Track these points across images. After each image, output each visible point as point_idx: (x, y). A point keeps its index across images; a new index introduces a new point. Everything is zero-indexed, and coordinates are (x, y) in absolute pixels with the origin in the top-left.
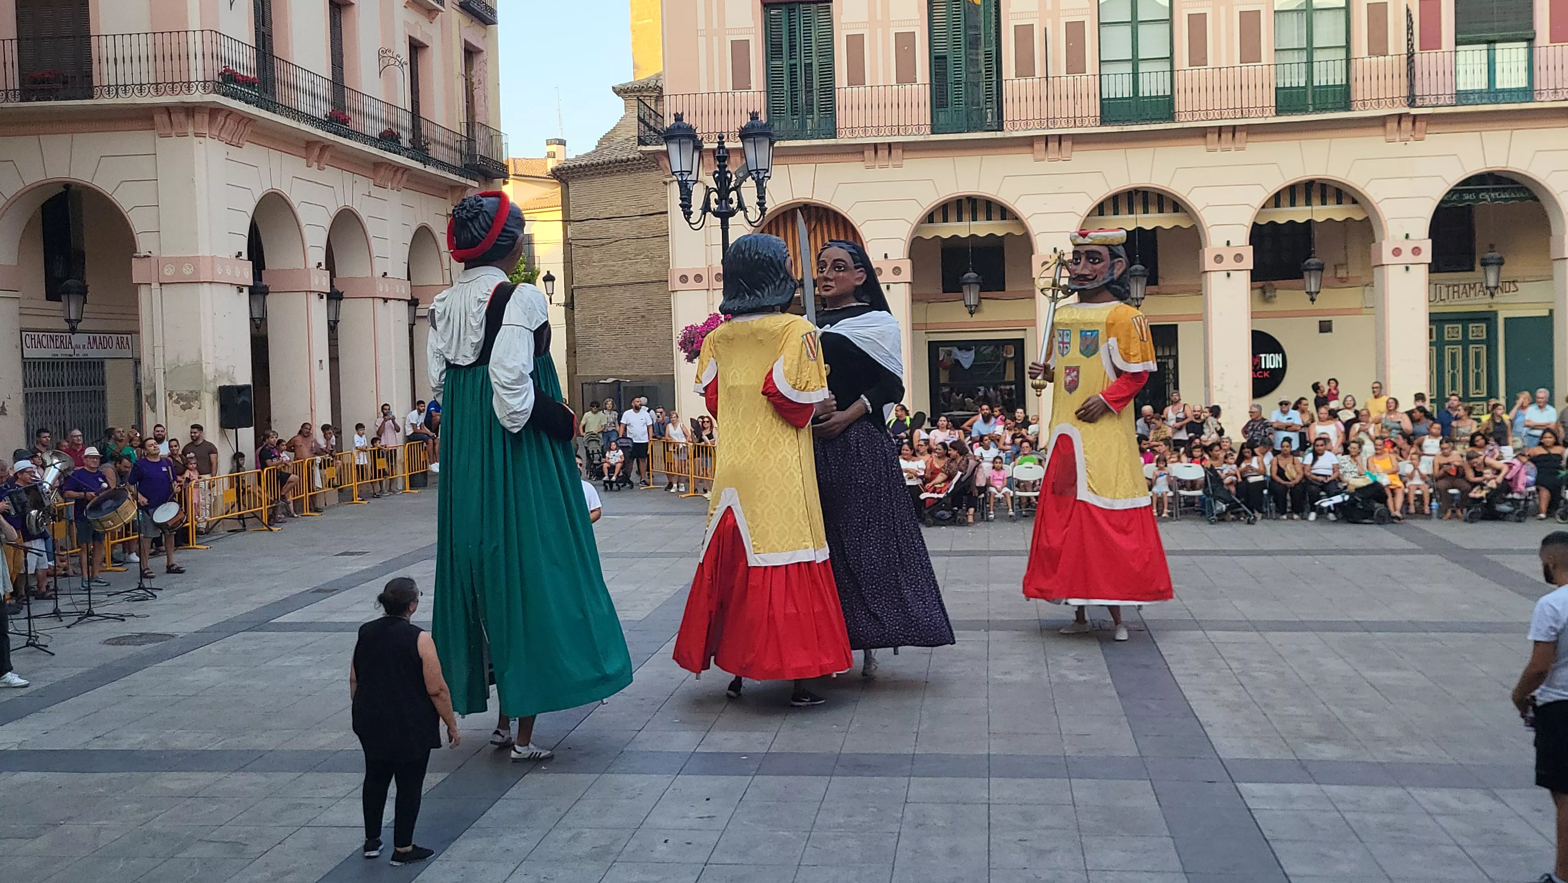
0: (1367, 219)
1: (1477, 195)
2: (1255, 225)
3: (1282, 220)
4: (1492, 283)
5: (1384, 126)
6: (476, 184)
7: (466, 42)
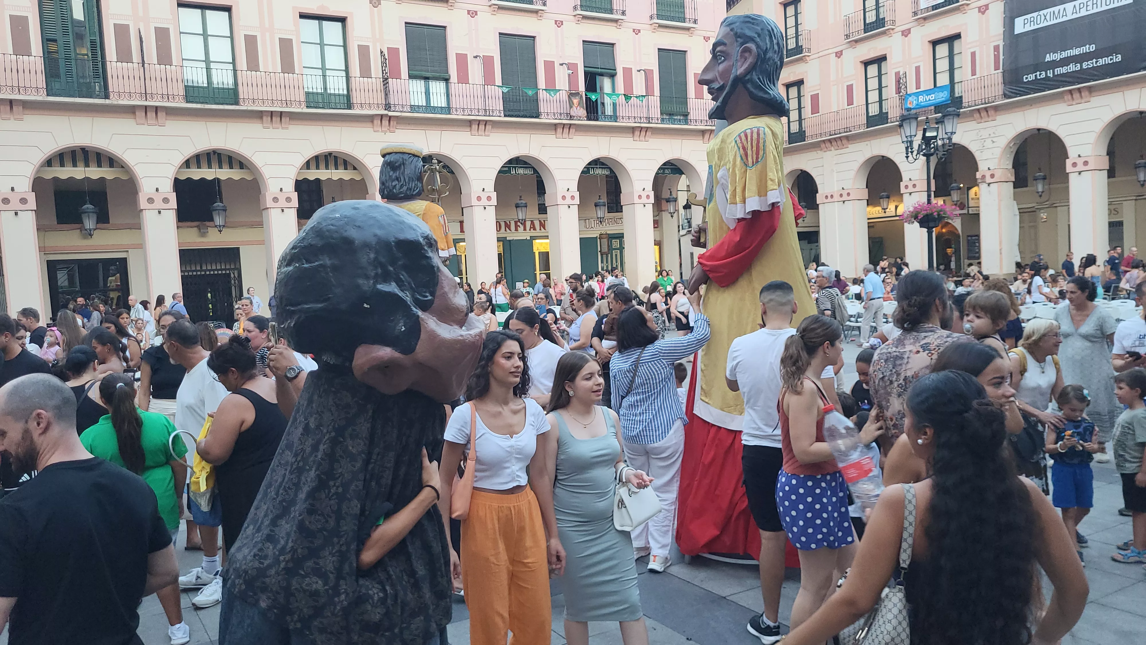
2: (296, 180)
5: (372, 122)
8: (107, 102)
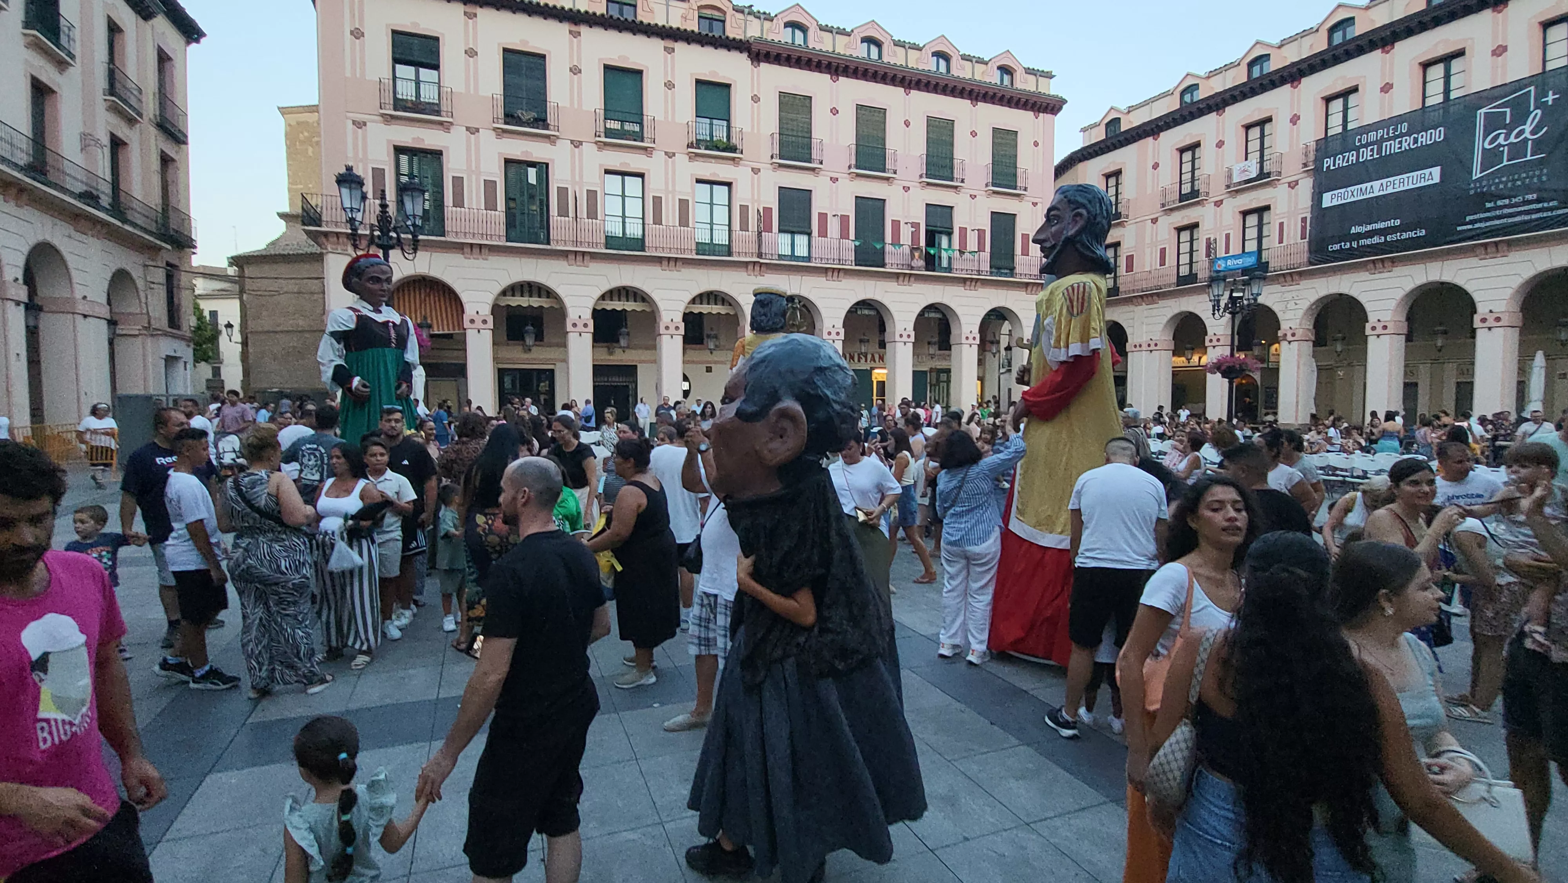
6: (169, 247)
7: (162, 151)
8: (548, 247)
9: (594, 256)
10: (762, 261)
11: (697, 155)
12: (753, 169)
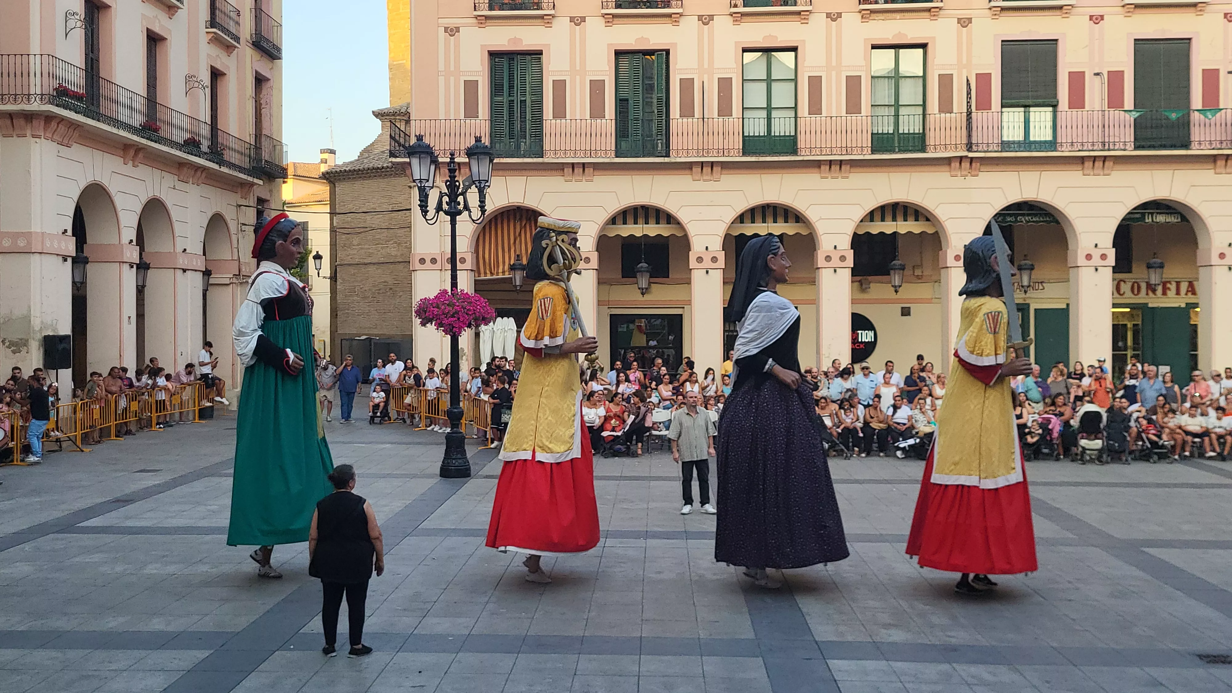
0: (937, 232)
1: (1016, 218)
2: (855, 234)
3: (875, 232)
4: (1025, 283)
5: (950, 164)
6: (261, 182)
7: (256, 72)
8: (667, 160)
9: (726, 166)
10: (971, 155)
11: (873, 12)
12: (959, 21)
